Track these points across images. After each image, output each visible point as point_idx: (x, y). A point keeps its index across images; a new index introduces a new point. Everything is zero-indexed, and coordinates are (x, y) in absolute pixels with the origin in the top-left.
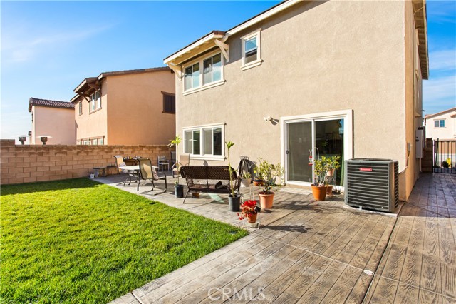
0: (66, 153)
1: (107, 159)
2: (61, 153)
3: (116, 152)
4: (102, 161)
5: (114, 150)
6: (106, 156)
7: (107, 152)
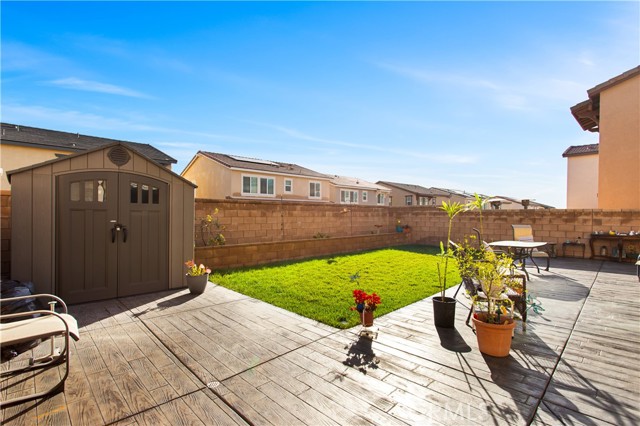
0: (506, 220)
1: (566, 232)
2: (500, 219)
3: (585, 221)
4: (558, 235)
5: (581, 218)
6: (564, 226)
7: (566, 221)
